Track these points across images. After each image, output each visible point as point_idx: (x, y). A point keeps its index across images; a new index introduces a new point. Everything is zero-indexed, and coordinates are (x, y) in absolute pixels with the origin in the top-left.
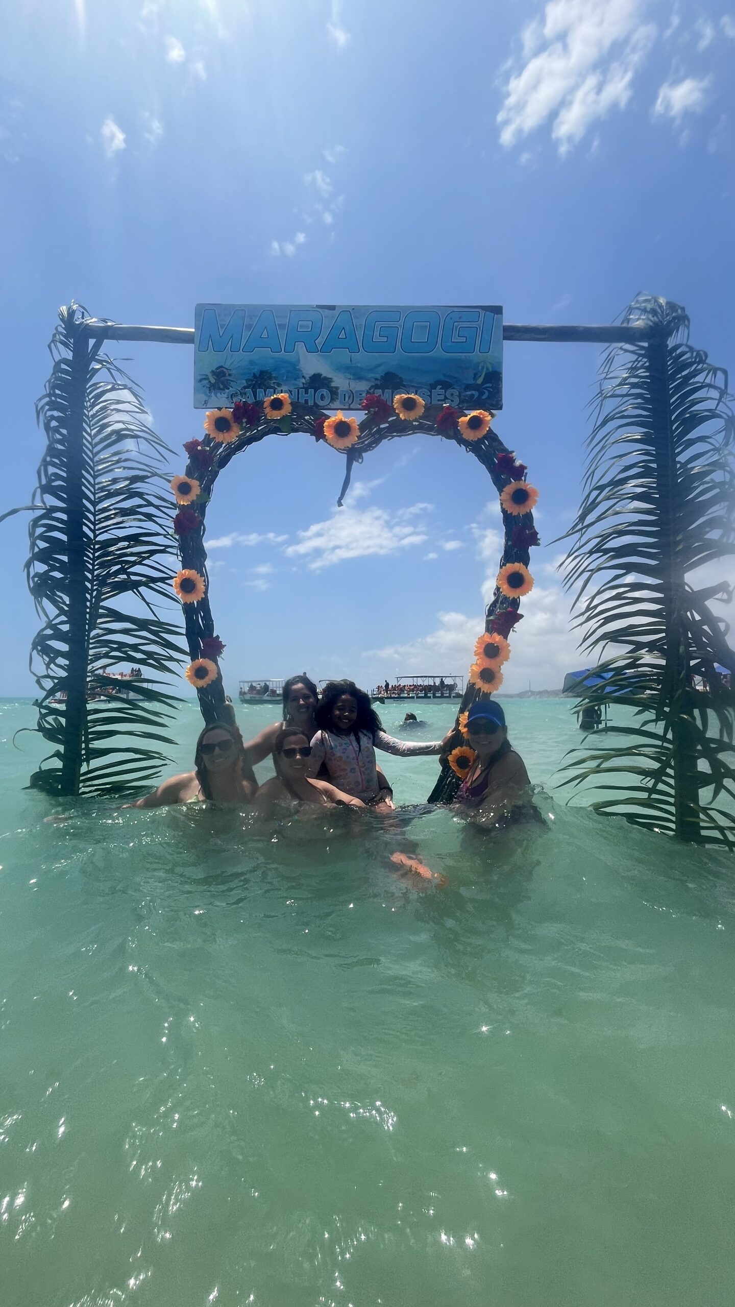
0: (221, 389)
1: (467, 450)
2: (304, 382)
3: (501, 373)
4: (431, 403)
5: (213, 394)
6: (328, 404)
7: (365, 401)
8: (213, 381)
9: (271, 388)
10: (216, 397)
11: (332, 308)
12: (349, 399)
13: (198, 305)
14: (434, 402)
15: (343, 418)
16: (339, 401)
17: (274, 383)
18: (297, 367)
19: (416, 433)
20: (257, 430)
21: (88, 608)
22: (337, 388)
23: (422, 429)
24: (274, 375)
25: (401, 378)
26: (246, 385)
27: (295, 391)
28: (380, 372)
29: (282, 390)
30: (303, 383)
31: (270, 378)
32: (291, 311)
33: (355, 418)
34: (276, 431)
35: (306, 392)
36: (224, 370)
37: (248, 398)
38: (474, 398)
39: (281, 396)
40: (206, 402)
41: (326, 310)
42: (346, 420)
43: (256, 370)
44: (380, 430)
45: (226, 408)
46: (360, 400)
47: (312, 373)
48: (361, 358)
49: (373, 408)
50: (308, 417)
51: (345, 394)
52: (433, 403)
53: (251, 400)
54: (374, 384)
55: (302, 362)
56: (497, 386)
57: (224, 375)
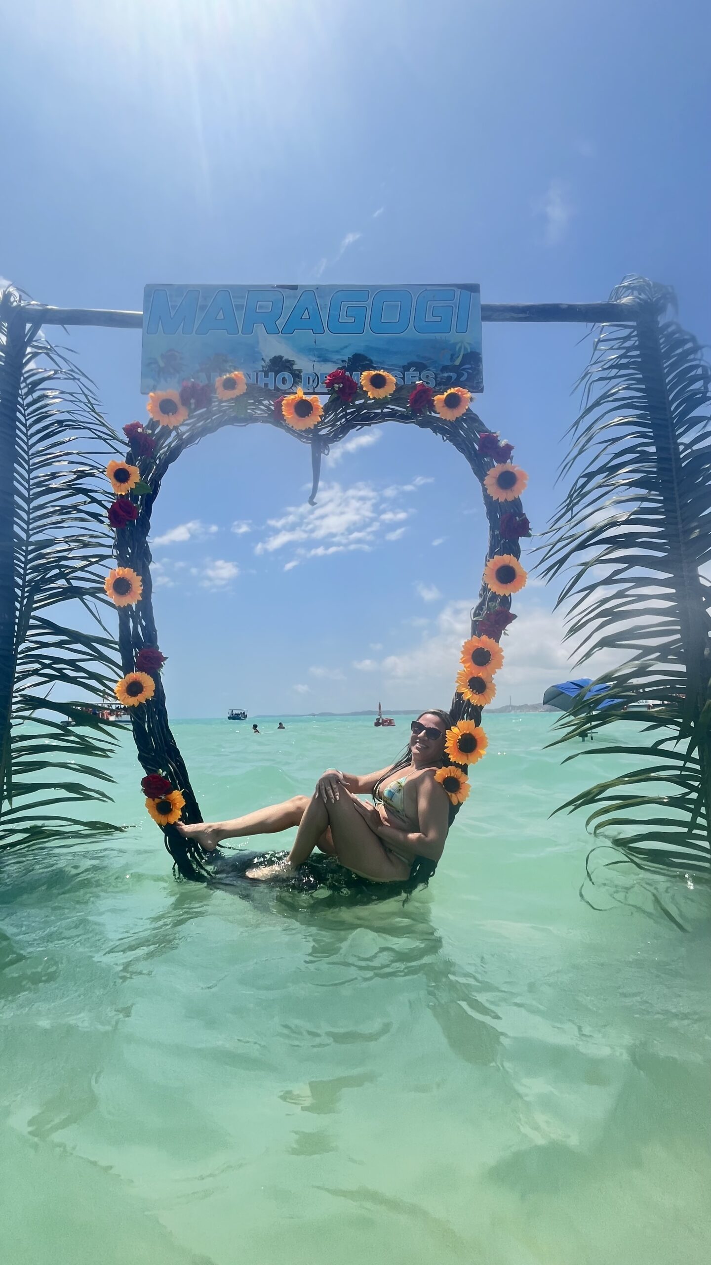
0: (170, 373)
1: (443, 439)
2: (264, 365)
3: (479, 354)
4: (403, 380)
5: (161, 379)
6: (290, 388)
8: (162, 365)
9: (226, 368)
10: (166, 382)
11: (294, 288)
12: (313, 381)
13: (147, 286)
14: (408, 381)
16: (302, 384)
17: (230, 366)
18: (256, 349)
20: (212, 419)
21: (17, 618)
22: (300, 371)
23: (393, 415)
24: (229, 358)
25: (370, 359)
26: (201, 368)
27: (253, 375)
28: (347, 355)
31: (226, 361)
32: (249, 291)
33: (320, 400)
34: (230, 421)
35: (266, 376)
36: (176, 353)
37: (199, 380)
38: (452, 380)
39: (235, 375)
40: (152, 386)
41: (287, 290)
42: (309, 400)
43: (210, 353)
44: (346, 416)
45: (174, 390)
47: (272, 355)
48: (327, 340)
49: (337, 384)
50: (268, 403)
51: (309, 378)
53: (202, 382)
54: (340, 366)
55: (261, 345)
56: (476, 367)
57: (175, 359)
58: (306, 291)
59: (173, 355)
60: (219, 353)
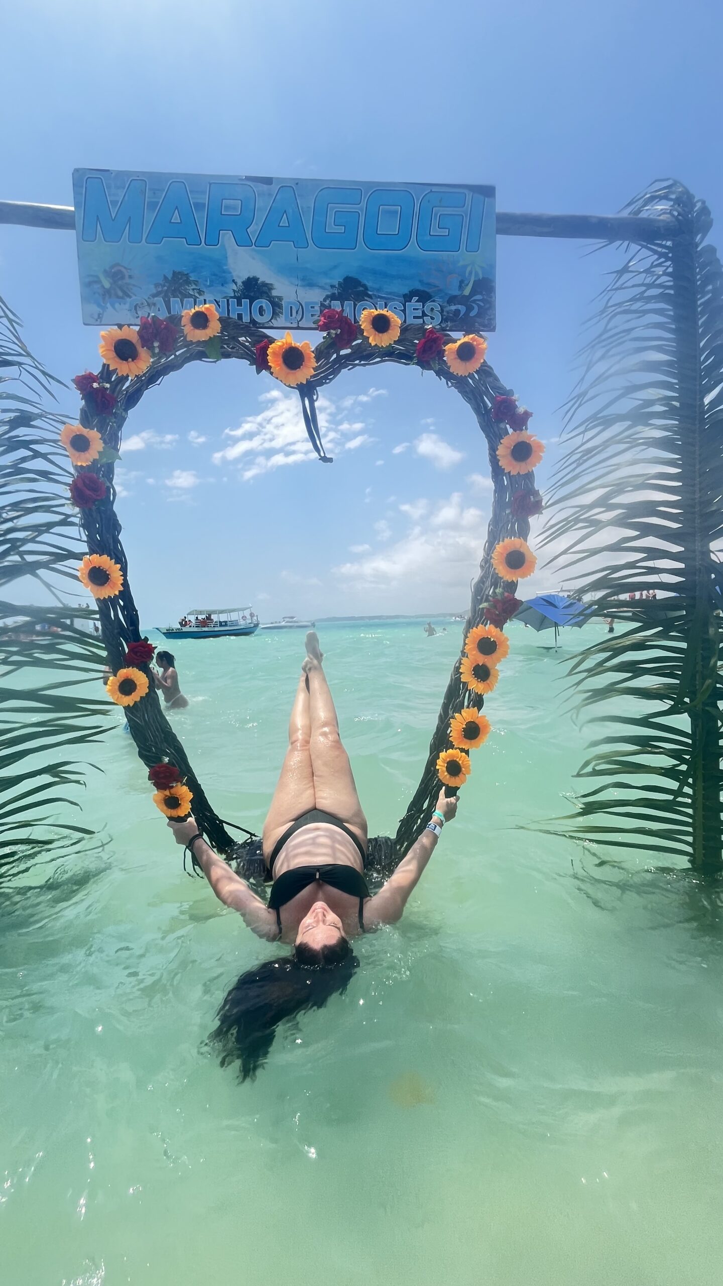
0: (118, 297)
1: (447, 384)
2: (235, 289)
3: (493, 282)
4: (405, 321)
6: (269, 321)
7: (322, 318)
8: (107, 285)
9: (191, 296)
10: (114, 309)
11: (268, 181)
12: (297, 312)
13: (77, 171)
14: (412, 320)
15: (291, 342)
16: (283, 316)
17: (193, 289)
18: (225, 267)
19: (385, 360)
20: (175, 355)
22: (280, 298)
24: (193, 278)
25: (364, 286)
26: (154, 291)
27: (222, 301)
28: (336, 277)
29: (205, 300)
30: (234, 291)
31: (188, 282)
32: (210, 184)
33: (310, 341)
34: (201, 356)
35: (239, 304)
36: (123, 270)
37: (159, 310)
38: (461, 316)
39: (205, 308)
41: (259, 184)
42: (297, 344)
43: (167, 270)
44: (340, 358)
45: (129, 325)
46: (312, 315)
47: (245, 277)
48: (311, 256)
49: (334, 329)
50: (243, 338)
51: (291, 307)
52: (409, 321)
53: (163, 315)
54: (329, 293)
55: (230, 261)
56: (489, 299)
57: (123, 278)
58: (282, 187)
59: (120, 271)
60: (178, 270)
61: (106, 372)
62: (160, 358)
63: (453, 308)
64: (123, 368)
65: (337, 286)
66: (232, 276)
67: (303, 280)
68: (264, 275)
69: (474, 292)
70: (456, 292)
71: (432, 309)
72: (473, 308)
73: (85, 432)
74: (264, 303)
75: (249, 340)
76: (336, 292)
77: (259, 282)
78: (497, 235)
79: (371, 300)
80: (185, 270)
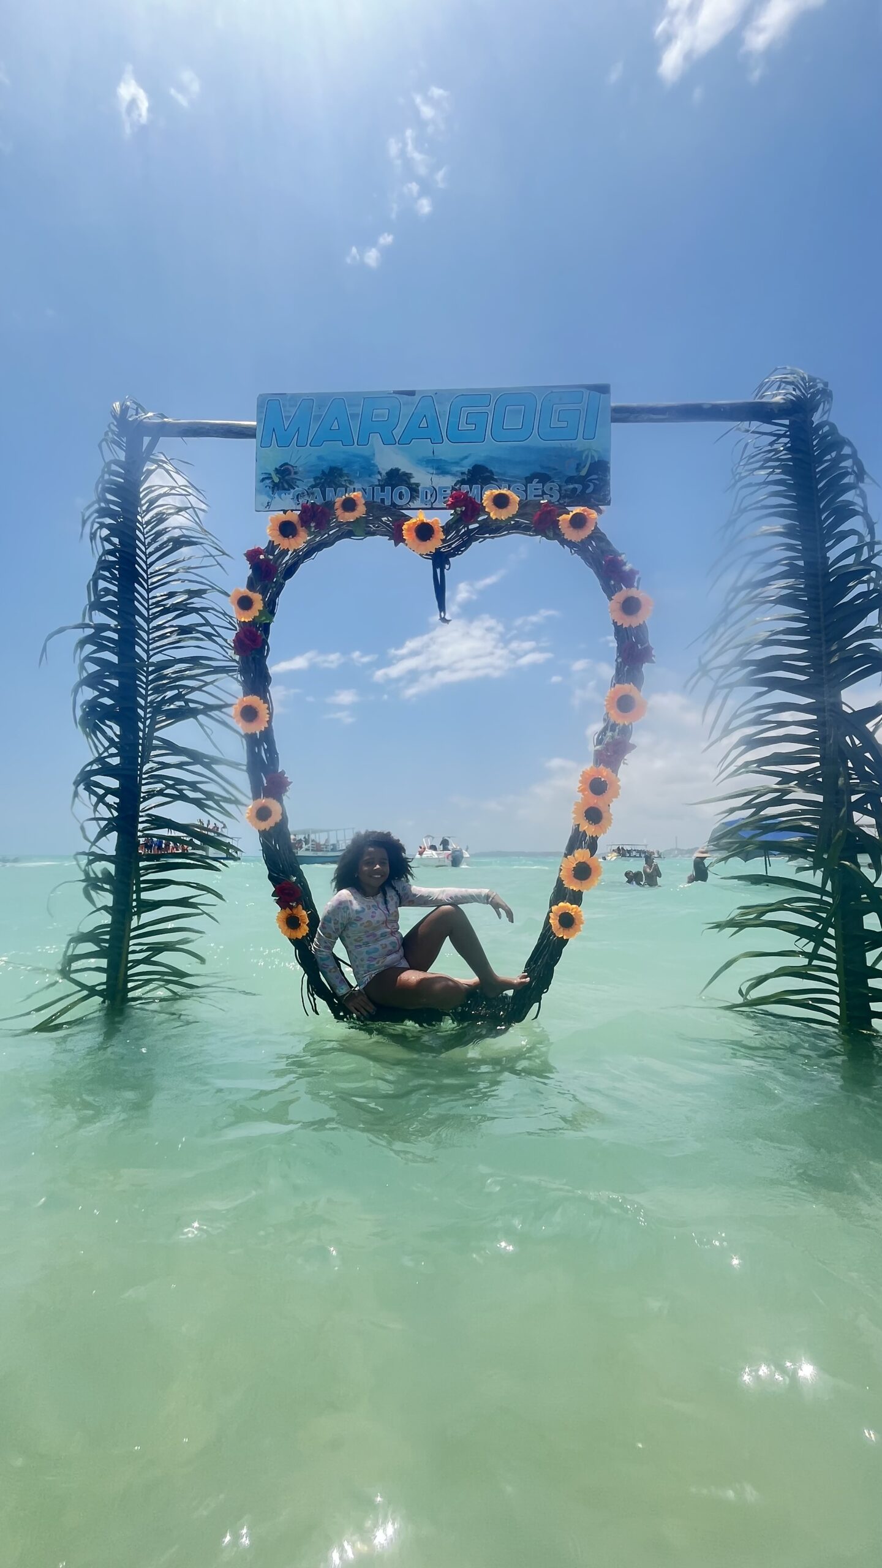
0: (285, 489)
1: (571, 552)
2: (380, 478)
3: (608, 463)
4: (526, 499)
5: (276, 495)
6: (408, 503)
7: (450, 499)
8: (276, 480)
9: (343, 486)
10: (281, 498)
11: (412, 393)
12: (431, 496)
13: (261, 395)
14: (531, 498)
15: (424, 519)
16: (419, 499)
17: (345, 480)
18: (373, 462)
19: (512, 533)
20: (329, 534)
21: (141, 739)
22: (418, 485)
23: (517, 528)
24: (346, 472)
25: (492, 473)
26: (314, 483)
27: (369, 489)
28: (466, 466)
29: (354, 489)
30: (379, 480)
31: (341, 475)
32: (364, 399)
33: (440, 518)
34: (349, 534)
35: (383, 490)
36: (290, 467)
37: (316, 498)
38: (578, 493)
39: (355, 495)
40: (268, 504)
41: (405, 396)
42: (428, 521)
43: (325, 466)
44: (469, 531)
45: (292, 511)
46: (444, 498)
47: (388, 469)
48: (446, 450)
49: (460, 507)
50: (386, 518)
51: (426, 492)
52: (528, 499)
53: (319, 501)
54: (459, 479)
55: (377, 457)
56: (604, 478)
57: (290, 474)
58: (424, 397)
59: (287, 469)
60: (333, 465)
61: (272, 547)
62: (316, 537)
63: (571, 486)
64: (285, 543)
65: (467, 473)
66: (378, 469)
67: (437, 469)
68: (404, 466)
69: (589, 473)
70: (574, 474)
71: (551, 489)
72: (589, 486)
73: (250, 594)
74: (404, 489)
75: (391, 519)
76: (466, 478)
77: (400, 472)
78: (612, 424)
79: (496, 483)
80: (339, 465)
